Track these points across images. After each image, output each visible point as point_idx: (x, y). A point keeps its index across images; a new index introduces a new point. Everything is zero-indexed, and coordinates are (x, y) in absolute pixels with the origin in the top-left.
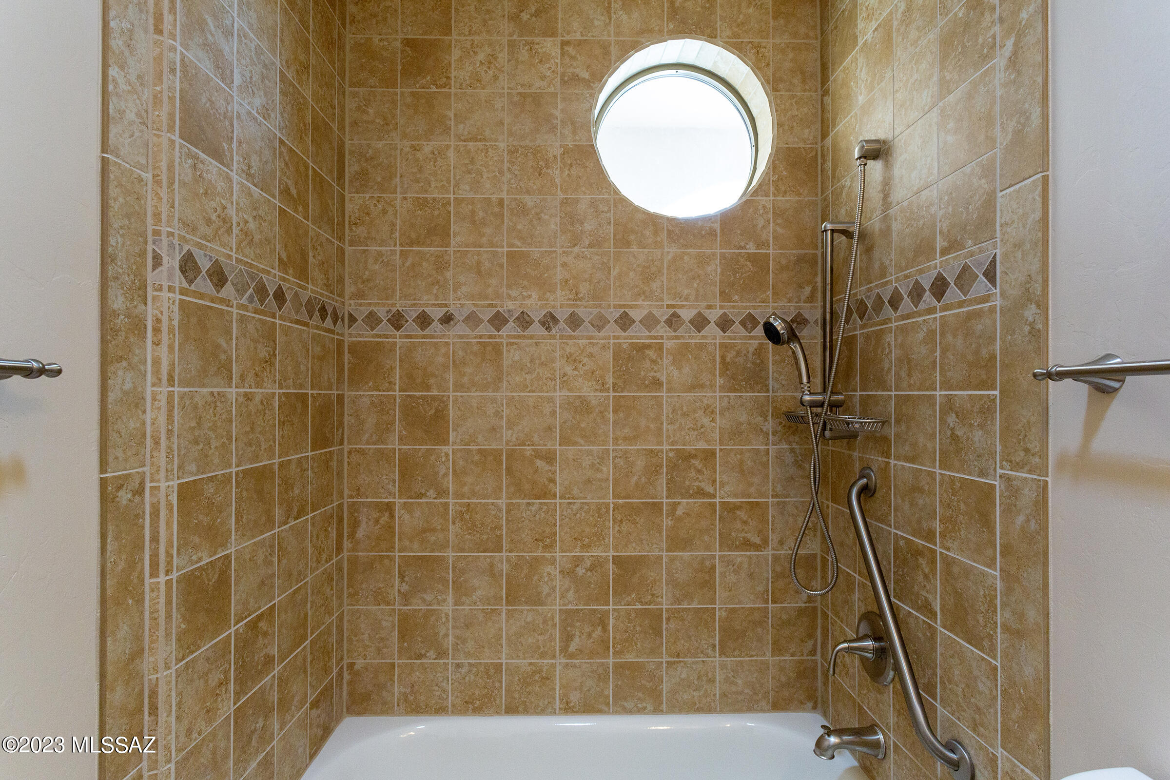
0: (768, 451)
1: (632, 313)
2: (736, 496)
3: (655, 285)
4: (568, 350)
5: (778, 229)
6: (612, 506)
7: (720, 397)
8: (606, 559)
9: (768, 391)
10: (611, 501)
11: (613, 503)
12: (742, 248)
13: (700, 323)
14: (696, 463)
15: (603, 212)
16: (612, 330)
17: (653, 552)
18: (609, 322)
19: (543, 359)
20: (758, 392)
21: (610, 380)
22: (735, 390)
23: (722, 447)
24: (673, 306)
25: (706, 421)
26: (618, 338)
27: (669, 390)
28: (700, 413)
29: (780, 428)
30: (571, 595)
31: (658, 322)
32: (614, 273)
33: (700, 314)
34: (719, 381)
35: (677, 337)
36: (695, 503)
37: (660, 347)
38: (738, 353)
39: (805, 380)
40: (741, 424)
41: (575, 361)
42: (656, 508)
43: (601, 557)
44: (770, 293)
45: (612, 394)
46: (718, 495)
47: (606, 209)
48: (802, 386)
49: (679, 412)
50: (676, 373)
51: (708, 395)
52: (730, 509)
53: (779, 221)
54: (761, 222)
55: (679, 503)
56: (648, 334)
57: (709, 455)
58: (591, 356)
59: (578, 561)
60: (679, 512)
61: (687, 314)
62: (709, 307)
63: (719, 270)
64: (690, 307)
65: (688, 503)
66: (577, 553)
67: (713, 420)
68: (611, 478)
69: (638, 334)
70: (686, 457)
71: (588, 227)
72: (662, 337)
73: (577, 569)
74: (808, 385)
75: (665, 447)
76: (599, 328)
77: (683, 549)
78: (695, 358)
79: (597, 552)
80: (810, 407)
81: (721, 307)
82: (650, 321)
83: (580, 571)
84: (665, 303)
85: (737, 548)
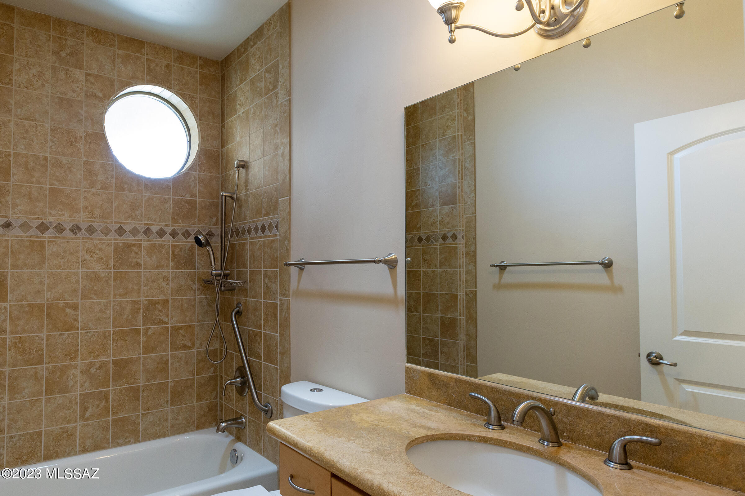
0: (195, 299)
1: (125, 227)
2: (179, 323)
3: (137, 213)
4: (87, 245)
5: (201, 188)
6: (112, 332)
7: (171, 272)
8: (109, 362)
9: (195, 269)
10: (112, 329)
11: (113, 330)
12: (182, 196)
13: (161, 233)
14: (159, 306)
15: (109, 171)
16: (113, 236)
17: (135, 355)
18: (112, 231)
19: (71, 250)
20: (191, 269)
21: (112, 264)
22: (179, 269)
23: (172, 298)
24: (147, 224)
25: (164, 284)
26: (117, 240)
27: (144, 269)
28: (161, 280)
29: (201, 287)
30: (87, 385)
31: (139, 232)
32: (115, 204)
33: (161, 229)
34: (171, 264)
35: (149, 241)
36: (158, 327)
37: (140, 245)
38: (181, 250)
39: (213, 264)
40: (182, 286)
41: (91, 252)
42: (137, 331)
43: (105, 361)
44: (197, 220)
45: (113, 271)
46: (170, 323)
47: (111, 169)
48: (212, 267)
49: (150, 280)
50: (149, 259)
51: (165, 271)
52: (176, 329)
53: (201, 185)
54: (193, 184)
55: (149, 328)
56: (134, 238)
57: (166, 302)
58: (101, 249)
59: (91, 365)
60: (150, 333)
61: (154, 229)
62: (166, 225)
63: (171, 207)
64: (157, 225)
65: (154, 328)
66: (91, 360)
67: (168, 284)
68: (112, 316)
69: (128, 238)
70: (153, 304)
71: (100, 178)
72: (141, 240)
73: (91, 369)
74: (215, 266)
75: (142, 299)
76: (106, 235)
77: (151, 353)
78: (159, 252)
79: (103, 359)
80: (215, 276)
81: (173, 226)
82: (135, 231)
83: (93, 370)
84: (143, 222)
85: (180, 349)
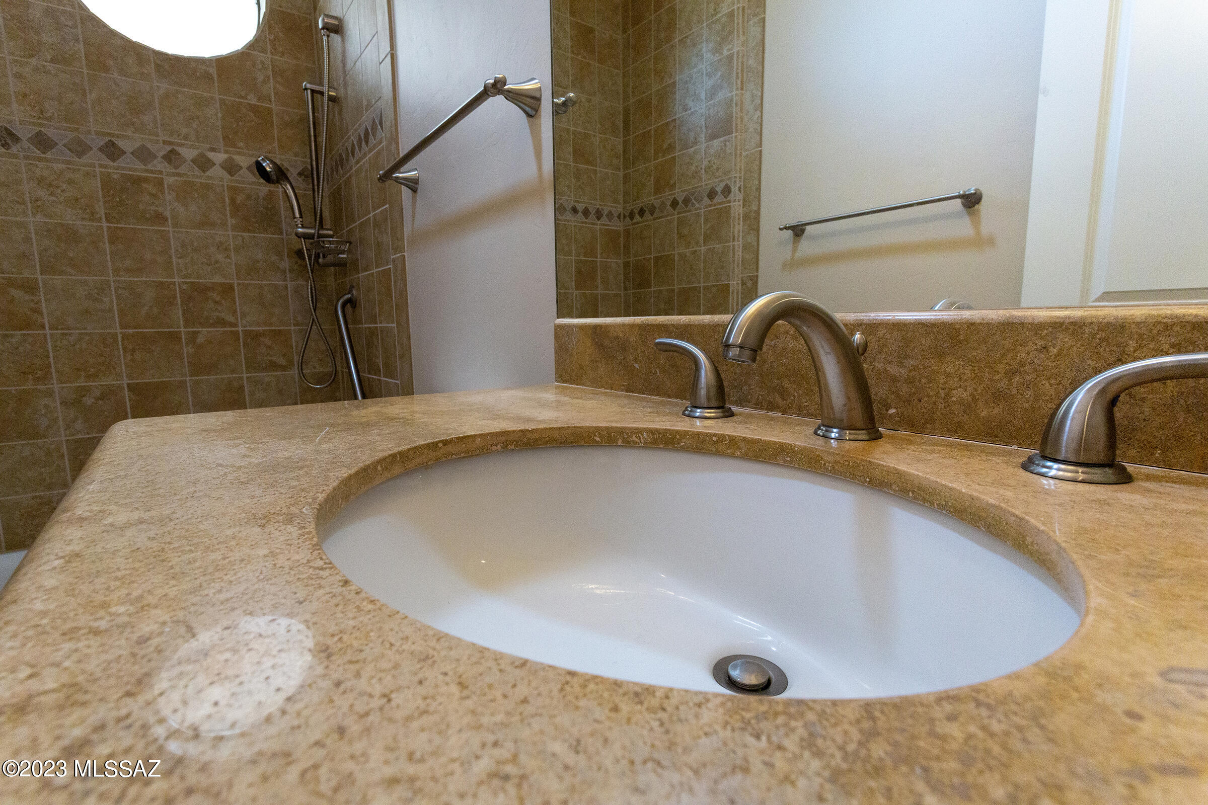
0: (286, 287)
1: (120, 143)
2: (258, 325)
3: (146, 118)
4: (38, 171)
5: (278, 86)
6: (120, 336)
7: (233, 236)
8: (120, 387)
9: (281, 233)
10: (119, 331)
11: (121, 333)
12: (242, 97)
13: (203, 163)
14: (214, 295)
15: (66, 26)
16: (94, 159)
17: (175, 377)
18: (91, 149)
20: (272, 234)
21: (101, 211)
22: (249, 231)
23: (240, 282)
24: (171, 143)
25: (220, 257)
26: (106, 167)
27: (175, 225)
28: (213, 249)
29: (296, 267)
30: (79, 425)
31: (155, 157)
32: (92, 97)
33: (202, 155)
34: (231, 221)
35: (179, 175)
36: (217, 331)
37: (160, 183)
38: (249, 197)
39: (297, 215)
40: (258, 261)
41: (50, 185)
42: (174, 337)
43: (113, 385)
44: (276, 144)
45: (105, 224)
46: (240, 325)
47: (70, 23)
48: (296, 220)
49: (189, 247)
50: (181, 210)
51: (220, 233)
52: (255, 336)
53: (279, 79)
54: (260, 77)
55: (199, 332)
56: (143, 167)
57: (227, 289)
58: (71, 182)
59: (83, 391)
60: (200, 340)
61: (189, 153)
62: (213, 150)
63: (220, 115)
64: (191, 147)
65: (209, 332)
66: (81, 383)
67: (228, 257)
68: (115, 308)
69: (130, 165)
70: (202, 290)
71: (46, 38)
72: (161, 172)
73: (84, 399)
74: (301, 220)
75: (177, 280)
76: (80, 154)
77: (209, 374)
78: (202, 196)
79: (108, 381)
80: (304, 239)
81: (226, 152)
82: (143, 154)
83: (88, 401)
84: (161, 138)
85: (264, 369)
